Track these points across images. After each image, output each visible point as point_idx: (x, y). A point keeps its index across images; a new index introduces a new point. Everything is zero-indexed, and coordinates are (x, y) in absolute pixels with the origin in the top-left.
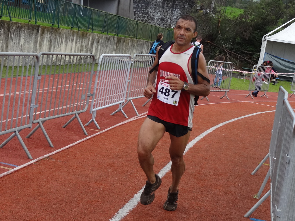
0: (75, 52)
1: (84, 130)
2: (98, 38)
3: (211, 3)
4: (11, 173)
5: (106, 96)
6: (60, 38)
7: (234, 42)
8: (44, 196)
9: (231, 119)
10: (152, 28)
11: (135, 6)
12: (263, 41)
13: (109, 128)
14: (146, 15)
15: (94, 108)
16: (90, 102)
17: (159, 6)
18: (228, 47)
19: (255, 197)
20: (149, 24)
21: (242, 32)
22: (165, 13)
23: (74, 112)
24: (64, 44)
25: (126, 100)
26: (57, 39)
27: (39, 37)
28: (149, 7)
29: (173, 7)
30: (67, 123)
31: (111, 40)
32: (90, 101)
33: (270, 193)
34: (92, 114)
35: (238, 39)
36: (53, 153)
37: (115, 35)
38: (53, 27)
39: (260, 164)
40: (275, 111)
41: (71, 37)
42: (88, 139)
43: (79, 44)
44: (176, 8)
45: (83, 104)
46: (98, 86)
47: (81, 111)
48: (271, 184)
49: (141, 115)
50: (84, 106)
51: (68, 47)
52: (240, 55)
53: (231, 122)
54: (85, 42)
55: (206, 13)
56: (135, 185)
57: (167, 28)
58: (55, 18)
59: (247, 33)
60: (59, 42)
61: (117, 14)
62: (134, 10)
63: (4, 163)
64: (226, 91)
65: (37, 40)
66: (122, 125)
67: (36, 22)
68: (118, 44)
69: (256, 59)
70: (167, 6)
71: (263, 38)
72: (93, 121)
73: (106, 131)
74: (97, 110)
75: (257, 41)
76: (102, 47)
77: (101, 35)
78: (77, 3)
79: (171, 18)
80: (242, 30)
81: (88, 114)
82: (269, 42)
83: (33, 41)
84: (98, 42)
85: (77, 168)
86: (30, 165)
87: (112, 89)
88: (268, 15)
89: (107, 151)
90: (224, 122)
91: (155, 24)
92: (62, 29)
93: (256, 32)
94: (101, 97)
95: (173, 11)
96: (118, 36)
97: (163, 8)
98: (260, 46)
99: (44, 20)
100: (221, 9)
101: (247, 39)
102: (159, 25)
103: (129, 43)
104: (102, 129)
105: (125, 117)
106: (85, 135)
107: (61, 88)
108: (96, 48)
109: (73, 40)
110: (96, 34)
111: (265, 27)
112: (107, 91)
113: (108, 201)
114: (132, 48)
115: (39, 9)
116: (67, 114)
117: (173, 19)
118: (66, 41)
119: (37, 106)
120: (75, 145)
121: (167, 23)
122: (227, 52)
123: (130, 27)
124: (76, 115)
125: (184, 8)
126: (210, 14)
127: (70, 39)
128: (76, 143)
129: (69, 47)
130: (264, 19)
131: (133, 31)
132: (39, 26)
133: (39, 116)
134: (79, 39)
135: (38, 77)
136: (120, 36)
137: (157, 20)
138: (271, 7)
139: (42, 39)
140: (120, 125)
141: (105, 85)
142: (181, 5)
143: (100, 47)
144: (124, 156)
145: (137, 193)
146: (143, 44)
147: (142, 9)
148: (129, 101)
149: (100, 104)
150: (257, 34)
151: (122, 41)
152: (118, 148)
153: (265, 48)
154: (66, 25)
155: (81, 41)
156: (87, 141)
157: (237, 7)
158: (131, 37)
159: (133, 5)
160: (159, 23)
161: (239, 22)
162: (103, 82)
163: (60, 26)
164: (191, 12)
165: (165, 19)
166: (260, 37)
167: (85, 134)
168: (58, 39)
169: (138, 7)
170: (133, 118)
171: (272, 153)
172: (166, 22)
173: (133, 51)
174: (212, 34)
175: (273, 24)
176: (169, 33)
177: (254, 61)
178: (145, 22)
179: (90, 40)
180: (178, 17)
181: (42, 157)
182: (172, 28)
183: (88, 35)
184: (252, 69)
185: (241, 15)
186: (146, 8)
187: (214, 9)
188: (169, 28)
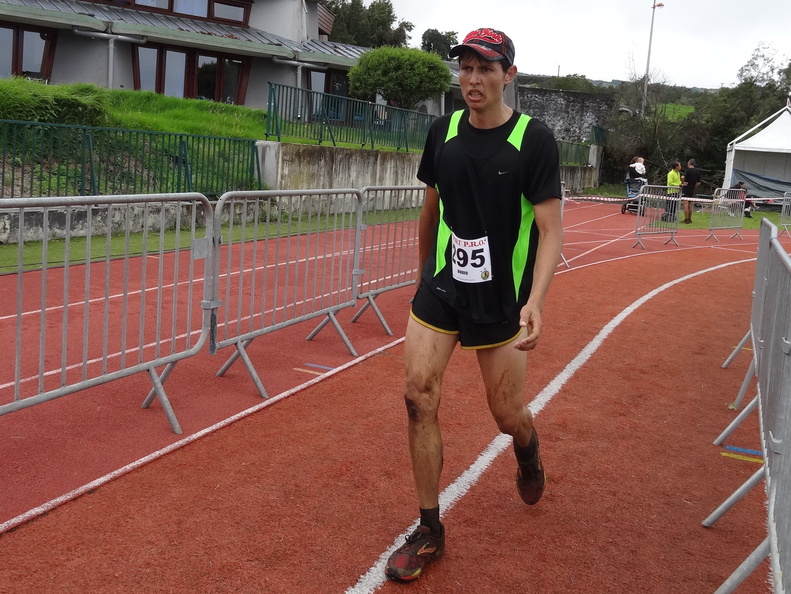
3: (641, 99)
4: (321, 381)
8: (370, 419)
9: (683, 276)
12: (729, 152)
17: (561, 111)
19: (731, 407)
21: (694, 141)
22: (570, 121)
27: (379, 168)
29: (583, 110)
33: (757, 402)
38: (399, 151)
39: (737, 348)
44: (587, 112)
48: (758, 385)
53: (684, 281)
55: (635, 115)
58: (402, 139)
59: (701, 141)
63: (312, 365)
65: (376, 171)
67: (373, 146)
69: (718, 179)
70: (573, 110)
71: (728, 146)
75: (718, 151)
78: (435, 114)
79: (580, 127)
80: (693, 137)
82: (736, 151)
86: (352, 366)
88: (734, 111)
92: (413, 154)
93: (716, 139)
95: (583, 116)
97: (568, 113)
98: (725, 159)
99: (385, 142)
100: (657, 108)
101: (703, 149)
102: (563, 138)
107: (408, 243)
111: (730, 130)
117: (584, 128)
119: (363, 271)
125: (599, 110)
126: (640, 117)
130: (728, 117)
132: (377, 152)
133: (369, 287)
137: (560, 131)
138: (738, 98)
139: (383, 170)
142: (594, 107)
150: (717, 141)
153: (732, 162)
154: (418, 147)
157: (683, 104)
161: (688, 125)
163: (410, 149)
164: (611, 116)
165: (572, 130)
166: (723, 145)
171: (756, 331)
172: (573, 134)
174: (646, 147)
176: (579, 149)
180: (591, 124)
181: (373, 352)
182: (583, 141)
184: (713, 195)
185: (691, 114)
187: (647, 108)
188: (578, 142)
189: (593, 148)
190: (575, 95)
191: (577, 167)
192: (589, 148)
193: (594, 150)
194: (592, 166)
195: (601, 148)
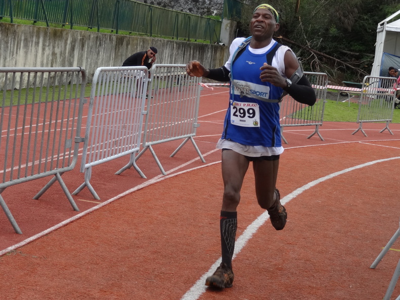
0: (42, 65)
1: (73, 201)
2: (83, 39)
5: (106, 141)
6: (14, 42)
7: (325, 36)
9: (328, 174)
10: (177, 15)
12: (379, 32)
13: (115, 198)
15: (87, 163)
16: (81, 152)
18: (317, 46)
20: (171, 9)
21: (340, 18)
23: (53, 171)
24: (22, 52)
25: (142, 147)
26: (10, 44)
30: (42, 190)
31: (105, 41)
32: (79, 150)
34: (84, 174)
35: (333, 31)
36: (23, 243)
37: (112, 31)
38: (2, 21)
39: (385, 248)
42: (80, 218)
43: (48, 51)
47: (66, 169)
51: (29, 56)
52: (339, 58)
53: (329, 180)
54: (60, 46)
56: (169, 293)
57: (204, 16)
59: (349, 19)
60: (14, 48)
64: (317, 123)
66: (138, 190)
69: (367, 65)
71: (379, 26)
72: (86, 185)
73: (110, 203)
74: (93, 166)
75: (367, 32)
76: (90, 54)
77: (88, 33)
80: (340, 14)
81: (77, 173)
82: (389, 34)
84: (83, 46)
85: (66, 268)
87: (117, 130)
89: (115, 237)
90: (316, 178)
91: (181, 9)
92: (18, 25)
94: (98, 143)
96: (117, 33)
98: (374, 41)
101: (350, 29)
102: (190, 10)
103: (137, 45)
104: (102, 200)
105: (142, 177)
108: (78, 56)
109: (37, 43)
110: (80, 30)
118: (26, 46)
120: (59, 228)
121: (203, 7)
122: (315, 55)
123: (138, 17)
124: (57, 176)
127: (32, 42)
128: (60, 225)
129: (31, 57)
131: (144, 24)
134: (49, 42)
136: (121, 33)
140: (134, 192)
143: (87, 54)
144: (146, 244)
146: (163, 45)
148: (146, 149)
149: (96, 156)
150: (367, 19)
151: (125, 43)
152: (134, 231)
153: (383, 45)
154: (27, 18)
155: (51, 45)
156: (78, 221)
158: (141, 35)
160: (190, 6)
163: (14, 19)
166: (373, 25)
167: (75, 210)
168: (11, 42)
170: (156, 178)
172: (202, 5)
174: (287, 24)
176: (209, 23)
177: (364, 68)
178: (165, 6)
179: (69, 42)
181: (4, 251)
182: (214, 14)
183: (64, 33)
184: (361, 83)
188: (208, 15)
189: (226, 23)
191: (206, 45)
192: (221, 22)
193: (227, 25)
194: (224, 45)
195: (235, 23)
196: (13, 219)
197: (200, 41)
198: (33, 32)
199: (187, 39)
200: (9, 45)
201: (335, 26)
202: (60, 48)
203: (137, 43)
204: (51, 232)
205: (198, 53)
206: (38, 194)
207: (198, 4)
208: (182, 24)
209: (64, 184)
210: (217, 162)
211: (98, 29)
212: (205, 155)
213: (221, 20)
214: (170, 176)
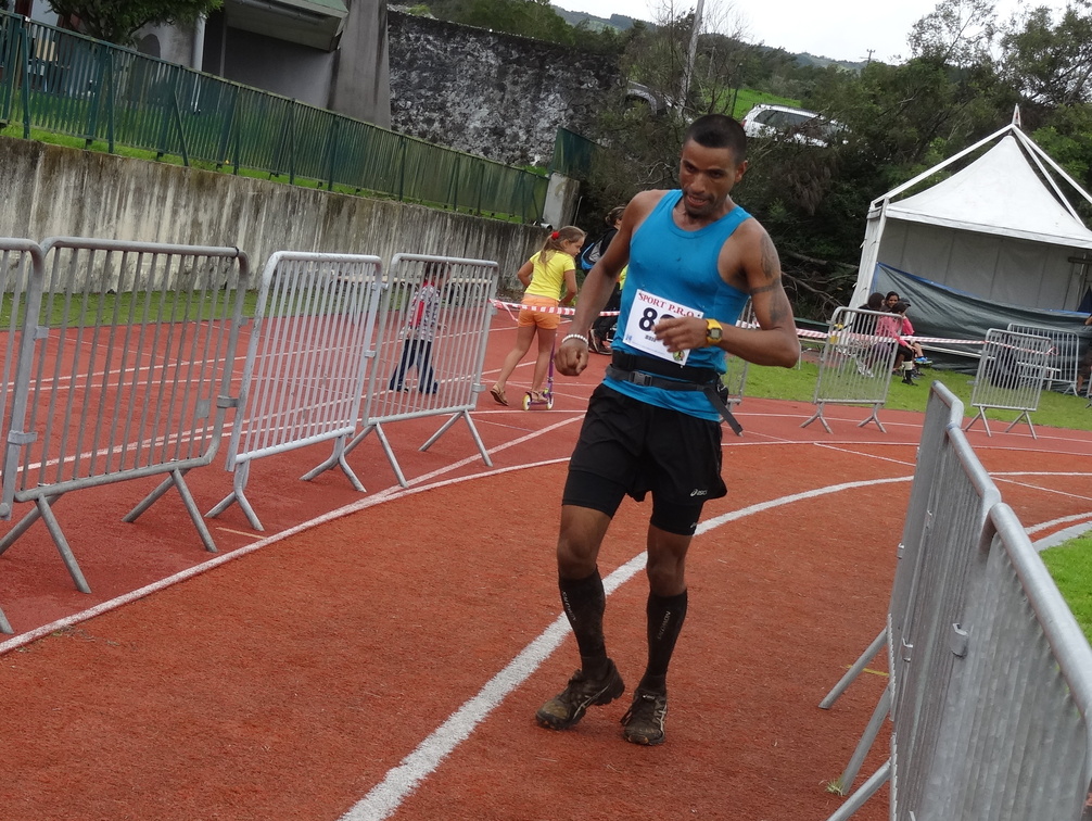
1: (205, 531)
2: (259, 196)
3: (681, 73)
5: (284, 409)
6: (114, 193)
8: (54, 769)
10: (458, 160)
11: (395, 78)
12: (872, 220)
13: (296, 529)
14: (435, 115)
15: (240, 451)
16: (227, 430)
17: (486, 82)
19: (833, 788)
20: (447, 147)
21: (794, 186)
22: (506, 109)
23: (167, 466)
24: (128, 215)
25: (359, 427)
26: (104, 196)
27: (37, 186)
28: (449, 84)
29: (539, 85)
30: (142, 503)
31: (303, 205)
32: (225, 425)
33: (889, 773)
34: (233, 474)
35: (778, 211)
36: (90, 613)
37: (321, 184)
38: (90, 149)
39: (853, 668)
40: (912, 478)
41: (156, 190)
42: (218, 566)
43: (184, 217)
44: (549, 92)
45: (200, 438)
46: (255, 373)
47: (194, 461)
48: (894, 739)
49: (413, 482)
50: (204, 445)
51: (143, 225)
53: (748, 517)
54: (209, 209)
55: (663, 111)
56: (391, 736)
57: (513, 166)
58: (99, 116)
59: (812, 189)
60: (112, 207)
61: (329, 107)
62: (394, 96)
65: (30, 197)
66: (346, 516)
67: (27, 131)
68: (332, 219)
69: (841, 286)
70: (515, 83)
71: (872, 207)
72: (235, 499)
73: (285, 539)
74: (252, 460)
75: (848, 218)
76: (272, 229)
77: (269, 185)
78: (182, 61)
79: (528, 126)
80: (793, 178)
81: (218, 473)
82: (891, 222)
83: (14, 200)
84: (257, 211)
85: (176, 671)
86: (3, 655)
87: (309, 387)
88: (892, 123)
89: (287, 611)
91: (468, 147)
92: (124, 160)
93: (846, 187)
94: (266, 413)
95: (539, 99)
96: (330, 188)
97: (502, 88)
98: (861, 238)
99: (57, 121)
100: (716, 97)
101: (812, 209)
102: (486, 151)
103: (371, 216)
104: (269, 532)
105: (356, 489)
106: (205, 552)
107: (121, 377)
108: (247, 231)
109: (162, 199)
110: (252, 180)
111: (880, 168)
112: (292, 390)
113: (292, 790)
114: (384, 237)
115: (37, 80)
116: (141, 471)
117: (538, 129)
118: (138, 203)
119: (33, 438)
120: (170, 586)
121: (513, 146)
123: (376, 158)
124: (173, 477)
125: (579, 89)
126: (674, 115)
127: (152, 196)
128: (174, 578)
129: (147, 227)
130: (875, 138)
131: (387, 174)
132: (37, 145)
133: (41, 476)
134: (188, 198)
135: (36, 331)
136: (340, 189)
137: (479, 133)
138: (905, 95)
139: (49, 193)
140: (337, 519)
141: (283, 370)
142: (567, 80)
143: (264, 230)
144: (352, 631)
145: (398, 765)
146: (425, 221)
147: (423, 92)
148: (370, 431)
149: (261, 439)
150: (848, 192)
151: (345, 210)
153: (877, 245)
154: (138, 144)
155: (191, 205)
156: (212, 573)
157: (775, 92)
158: (380, 196)
159: (389, 76)
160: (486, 144)
161: (785, 147)
162: (277, 358)
163: (117, 146)
164: (605, 108)
165: (508, 131)
166: (860, 204)
167: (207, 549)
168: (107, 194)
169: (409, 83)
170: (386, 492)
171: (898, 627)
172: (511, 142)
173: (385, 248)
175: (908, 155)
176: (522, 181)
177: (835, 293)
178: (434, 140)
179: (228, 201)
180: (555, 122)
181: (48, 628)
182: (534, 163)
183: (220, 182)
184: (828, 322)
186: (437, 89)
187: (693, 95)
188: (522, 164)
189: (557, 182)
190: (523, 45)
191: (514, 226)
192: (548, 180)
193: (559, 187)
194: (550, 227)
195: (577, 183)
196: (72, 562)
197: (502, 217)
198: (154, 176)
199: (475, 210)
200: (103, 199)
201: (781, 202)
202: (209, 212)
203: (371, 213)
204: (154, 592)
205: (495, 241)
206: (133, 511)
207: (502, 140)
208: (465, 180)
209: (187, 494)
210: (516, 468)
211: (292, 178)
212: (492, 451)
213: (547, 176)
214: (416, 490)
